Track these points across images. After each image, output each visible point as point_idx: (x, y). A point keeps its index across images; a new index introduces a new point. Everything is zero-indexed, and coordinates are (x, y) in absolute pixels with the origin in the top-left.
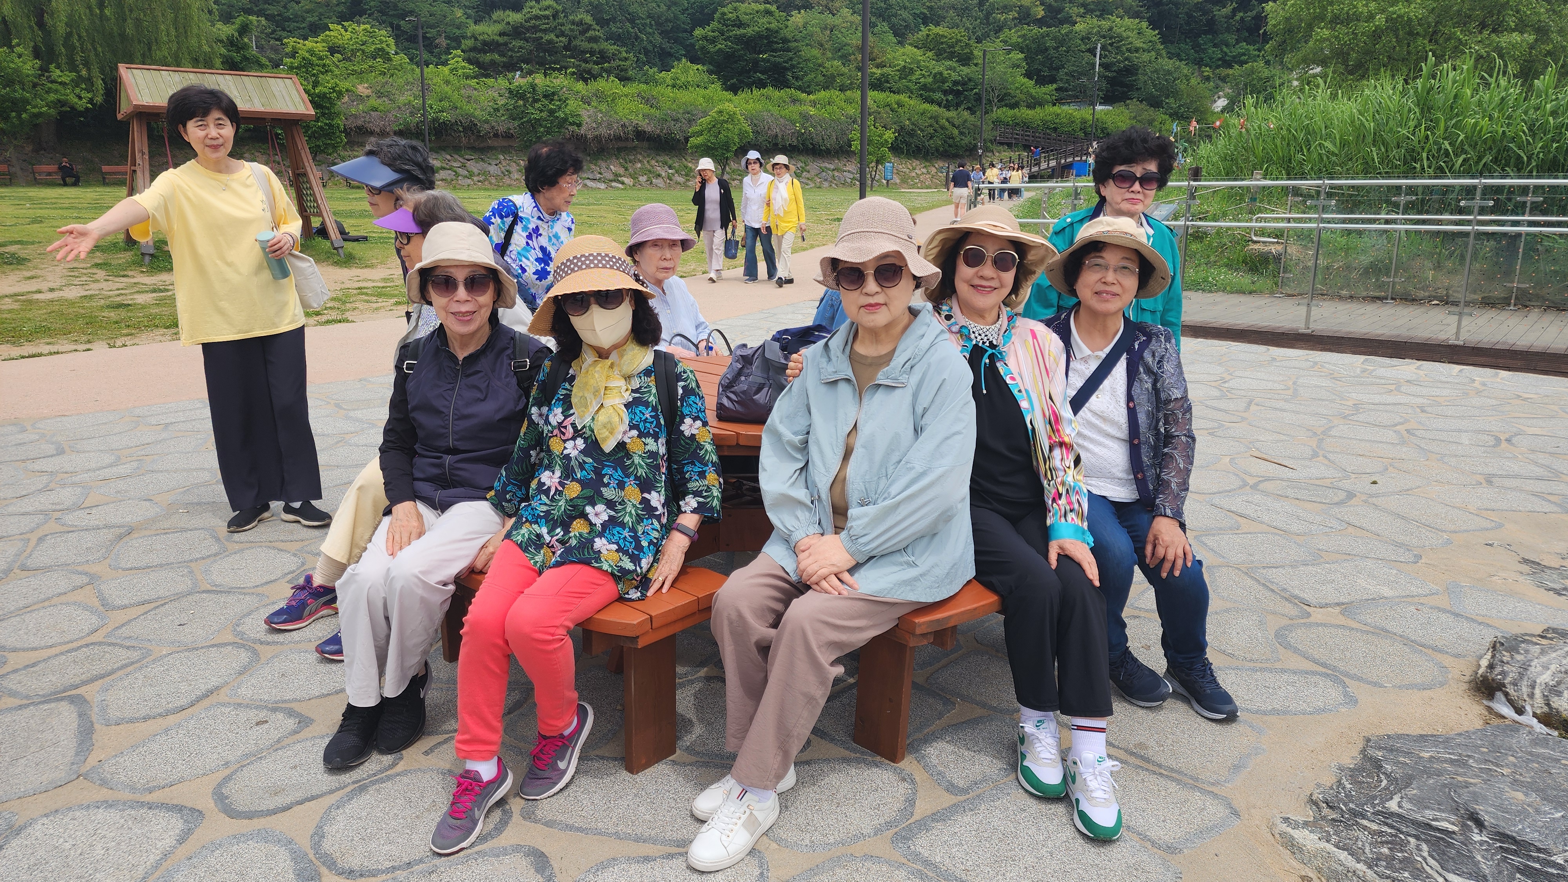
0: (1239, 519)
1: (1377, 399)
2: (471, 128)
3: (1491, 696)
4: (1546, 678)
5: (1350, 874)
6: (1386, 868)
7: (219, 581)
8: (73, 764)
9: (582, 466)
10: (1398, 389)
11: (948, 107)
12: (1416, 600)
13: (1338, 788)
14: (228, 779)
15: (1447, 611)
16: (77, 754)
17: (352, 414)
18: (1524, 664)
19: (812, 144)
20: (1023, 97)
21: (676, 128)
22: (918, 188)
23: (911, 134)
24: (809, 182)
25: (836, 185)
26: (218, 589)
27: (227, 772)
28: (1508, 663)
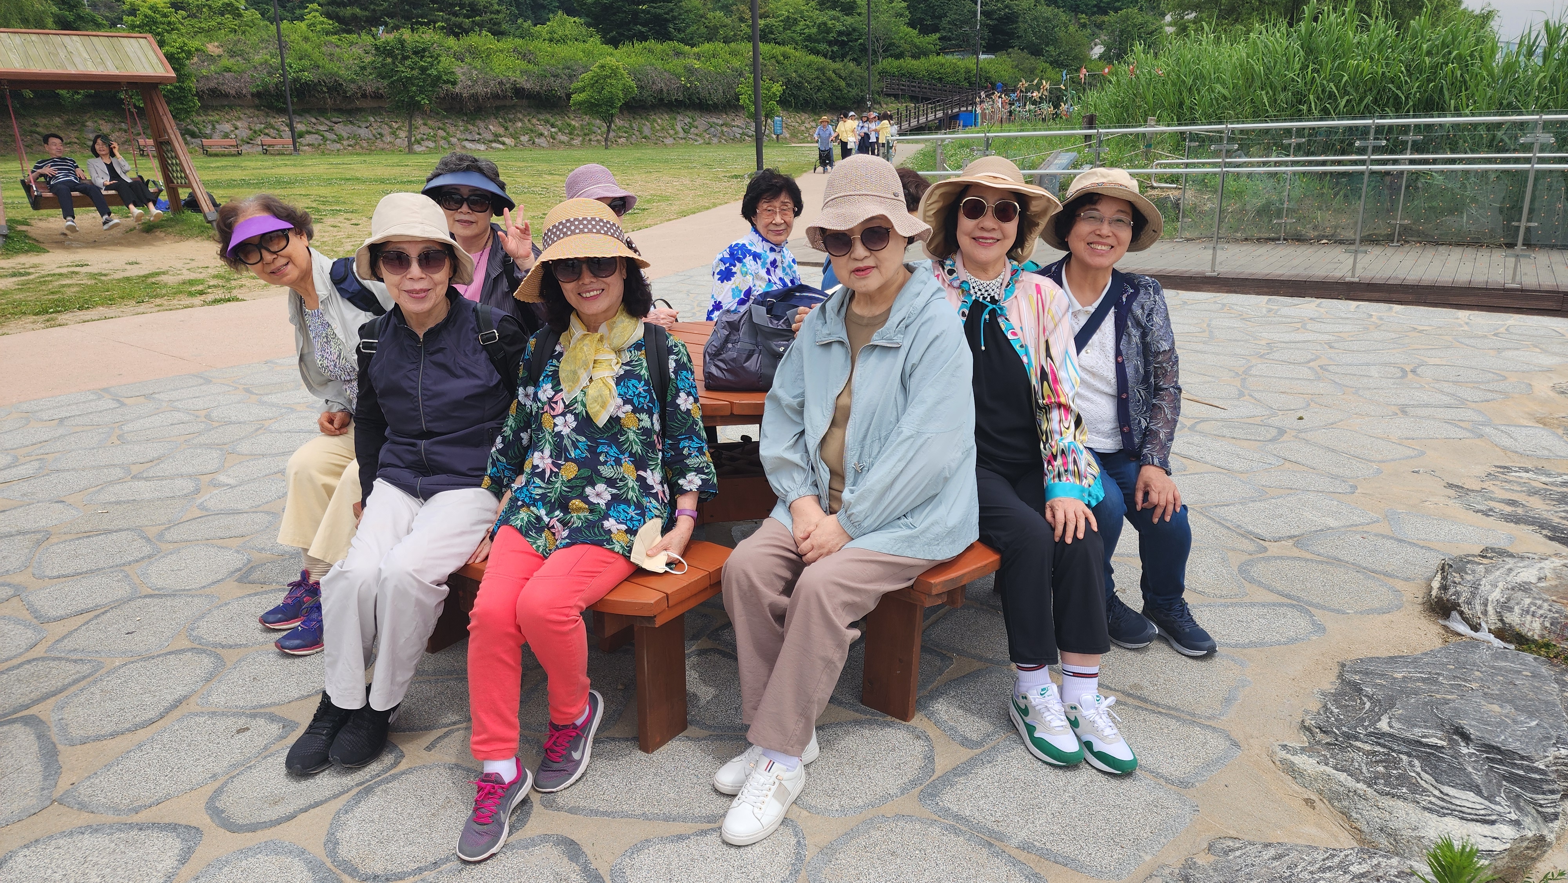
0: (1184, 460)
1: (1287, 337)
2: (336, 88)
3: (1446, 615)
4: (1496, 595)
5: (1351, 794)
6: (1385, 785)
7: (160, 583)
8: (43, 789)
9: (575, 445)
10: (1304, 326)
11: (833, 58)
12: (1360, 528)
13: (1325, 713)
14: (219, 792)
15: (1392, 538)
16: (45, 778)
17: (265, 398)
18: (1474, 583)
19: (698, 98)
20: (907, 47)
21: (556, 84)
22: (808, 142)
23: (799, 86)
24: (698, 138)
25: (726, 141)
26: (161, 592)
27: (217, 785)
28: (1460, 583)
